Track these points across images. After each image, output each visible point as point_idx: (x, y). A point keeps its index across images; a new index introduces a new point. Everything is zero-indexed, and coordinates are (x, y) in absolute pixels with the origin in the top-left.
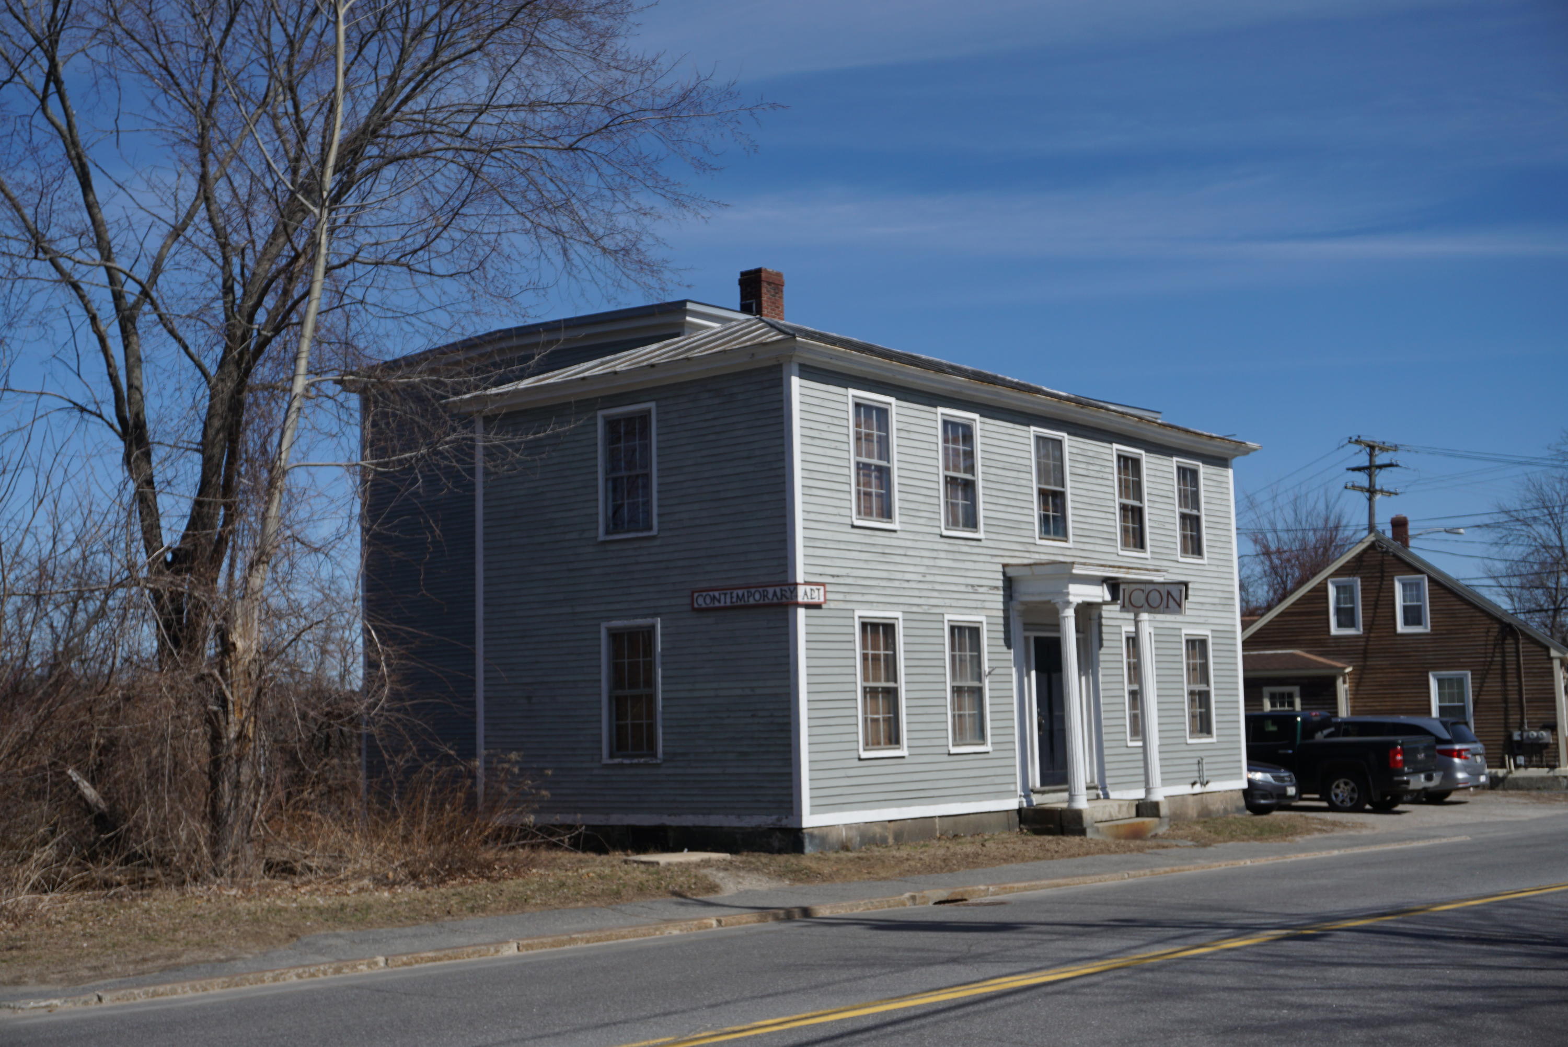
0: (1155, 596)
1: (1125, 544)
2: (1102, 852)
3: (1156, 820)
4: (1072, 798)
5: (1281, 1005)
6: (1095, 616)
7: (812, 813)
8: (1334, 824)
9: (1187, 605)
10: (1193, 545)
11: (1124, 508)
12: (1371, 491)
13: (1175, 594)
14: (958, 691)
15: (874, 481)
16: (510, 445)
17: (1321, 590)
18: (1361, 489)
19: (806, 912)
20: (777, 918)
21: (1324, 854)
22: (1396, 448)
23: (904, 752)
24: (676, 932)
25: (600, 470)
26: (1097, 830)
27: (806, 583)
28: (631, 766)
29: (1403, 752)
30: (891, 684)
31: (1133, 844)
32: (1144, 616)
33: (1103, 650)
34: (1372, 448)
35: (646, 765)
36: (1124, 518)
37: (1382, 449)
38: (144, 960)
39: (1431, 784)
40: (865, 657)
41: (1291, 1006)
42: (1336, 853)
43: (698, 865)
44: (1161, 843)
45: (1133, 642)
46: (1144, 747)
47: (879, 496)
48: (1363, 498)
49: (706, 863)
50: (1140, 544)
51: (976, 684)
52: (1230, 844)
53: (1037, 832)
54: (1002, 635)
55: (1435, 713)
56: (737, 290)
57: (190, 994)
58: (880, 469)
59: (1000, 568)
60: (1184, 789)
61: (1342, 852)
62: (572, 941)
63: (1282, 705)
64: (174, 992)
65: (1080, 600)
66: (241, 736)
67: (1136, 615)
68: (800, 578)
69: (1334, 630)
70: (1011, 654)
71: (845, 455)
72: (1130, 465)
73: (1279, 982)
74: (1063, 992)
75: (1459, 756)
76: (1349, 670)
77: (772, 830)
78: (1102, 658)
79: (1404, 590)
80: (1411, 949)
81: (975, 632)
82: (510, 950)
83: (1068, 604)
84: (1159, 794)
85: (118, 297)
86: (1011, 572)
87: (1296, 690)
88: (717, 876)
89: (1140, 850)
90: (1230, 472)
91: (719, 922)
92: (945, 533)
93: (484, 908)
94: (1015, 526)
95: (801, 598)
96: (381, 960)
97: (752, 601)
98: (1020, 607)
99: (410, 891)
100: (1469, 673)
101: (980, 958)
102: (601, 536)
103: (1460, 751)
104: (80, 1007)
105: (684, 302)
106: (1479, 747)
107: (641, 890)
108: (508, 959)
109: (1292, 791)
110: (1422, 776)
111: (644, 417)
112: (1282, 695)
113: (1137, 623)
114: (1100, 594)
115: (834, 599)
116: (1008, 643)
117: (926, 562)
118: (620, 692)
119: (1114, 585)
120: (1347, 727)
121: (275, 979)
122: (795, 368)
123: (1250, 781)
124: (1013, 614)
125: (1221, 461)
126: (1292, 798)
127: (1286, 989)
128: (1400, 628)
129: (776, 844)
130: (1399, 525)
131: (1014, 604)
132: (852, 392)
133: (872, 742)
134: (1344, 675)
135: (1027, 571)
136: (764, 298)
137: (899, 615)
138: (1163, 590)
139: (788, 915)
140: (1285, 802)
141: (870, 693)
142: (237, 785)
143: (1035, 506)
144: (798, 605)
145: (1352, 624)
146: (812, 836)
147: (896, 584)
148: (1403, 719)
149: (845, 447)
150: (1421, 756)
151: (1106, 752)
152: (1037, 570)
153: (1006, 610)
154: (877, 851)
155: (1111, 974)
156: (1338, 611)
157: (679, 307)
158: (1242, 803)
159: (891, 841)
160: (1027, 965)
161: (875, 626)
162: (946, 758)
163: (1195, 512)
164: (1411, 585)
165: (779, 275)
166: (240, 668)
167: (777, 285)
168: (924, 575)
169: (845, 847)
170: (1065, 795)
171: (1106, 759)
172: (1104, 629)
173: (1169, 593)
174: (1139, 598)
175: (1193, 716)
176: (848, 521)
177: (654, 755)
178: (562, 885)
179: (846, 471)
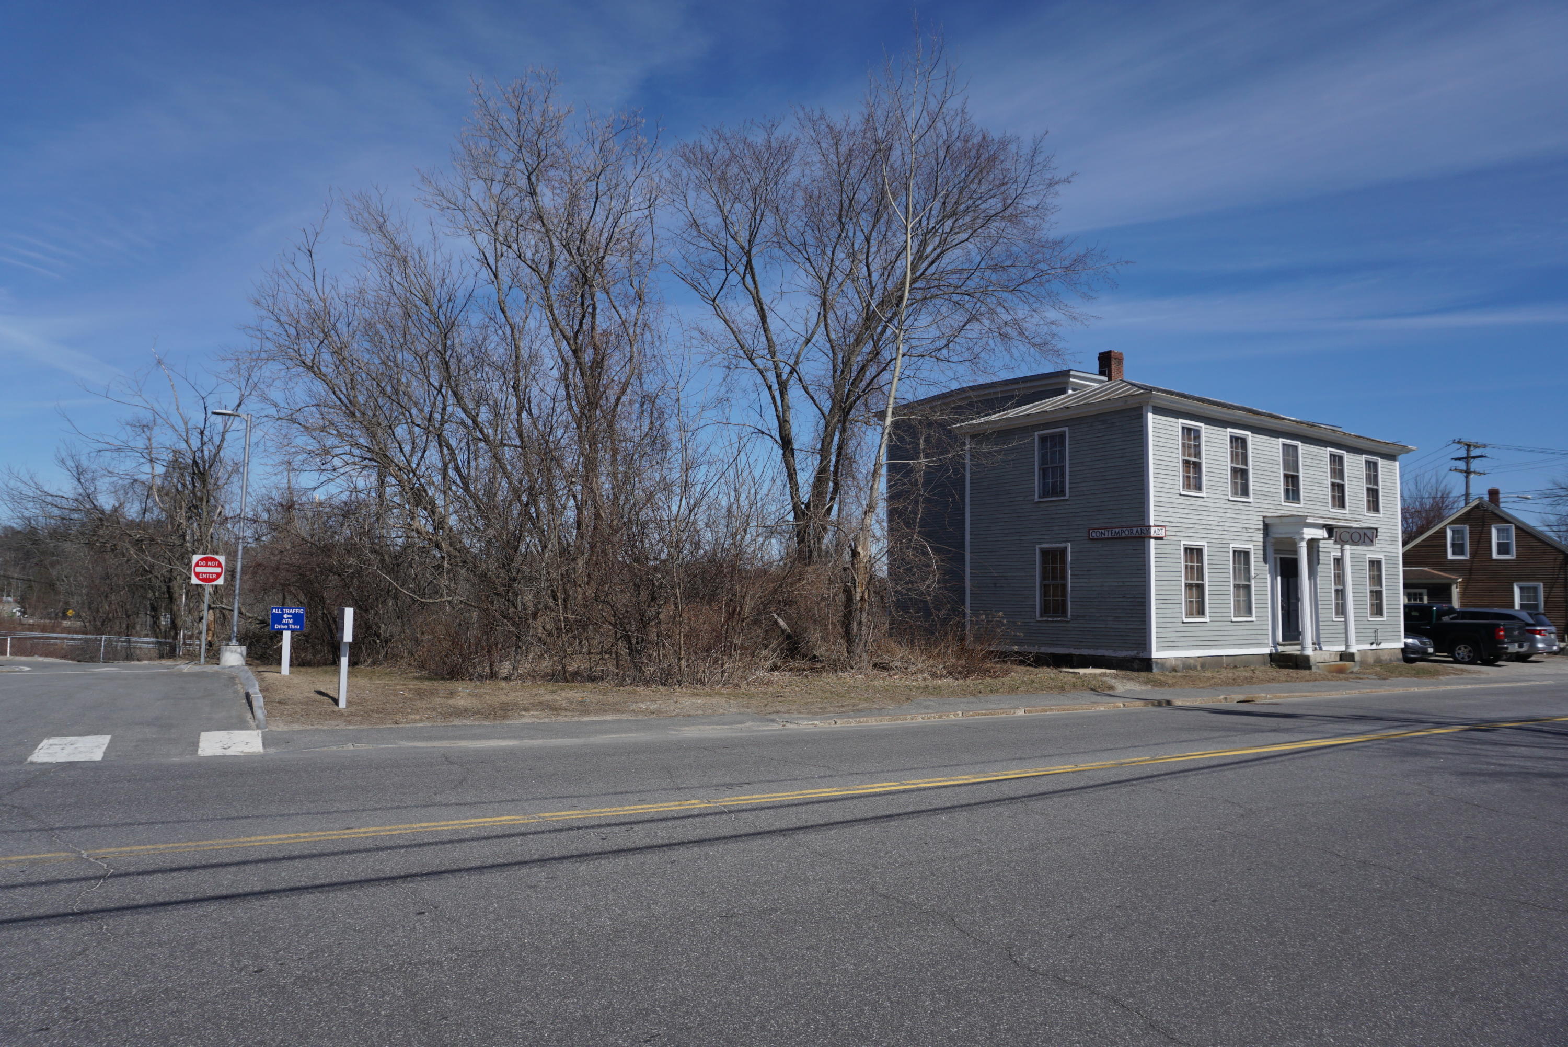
0: (1356, 537)
1: (1334, 505)
2: (1324, 679)
3: (1352, 663)
4: (1303, 648)
5: (1489, 763)
6: (1315, 546)
7: (1157, 651)
8: (1462, 670)
9: (1376, 541)
10: (1374, 505)
11: (1333, 484)
12: (1468, 472)
13: (1369, 534)
14: (1237, 586)
15: (1192, 470)
16: (996, 452)
17: (1442, 532)
18: (1461, 471)
19: (1169, 703)
20: (1153, 705)
21: (1462, 687)
22: (1485, 446)
23: (1207, 619)
24: (1102, 709)
25: (1036, 464)
26: (1318, 668)
27: (1155, 526)
28: (1053, 621)
29: (1505, 630)
30: (1200, 582)
31: (1341, 676)
32: (1347, 547)
33: (1320, 566)
34: (1469, 446)
35: (1062, 622)
36: (1333, 490)
37: (1476, 447)
38: (843, 706)
39: (1522, 650)
40: (1186, 567)
41: (1495, 764)
42: (1469, 687)
43: (1100, 675)
44: (1358, 677)
45: (1339, 562)
46: (1346, 622)
47: (1195, 478)
48: (1461, 477)
49: (1104, 675)
50: (1342, 505)
51: (1247, 583)
52: (1400, 679)
53: (1281, 667)
54: (1262, 556)
55: (1517, 607)
56: (1097, 363)
57: (875, 723)
58: (1194, 463)
59: (1261, 518)
60: (1367, 647)
61: (1473, 686)
62: (1051, 710)
63: (1415, 600)
64: (867, 722)
65: (1310, 537)
66: (862, 599)
67: (1342, 546)
68: (1152, 523)
69: (1450, 556)
70: (1267, 567)
71: (1176, 456)
72: (1337, 461)
73: (1478, 752)
74: (1353, 749)
75: (1540, 634)
76: (1460, 580)
77: (1133, 659)
78: (1319, 570)
79: (1498, 533)
80: (1553, 740)
81: (1246, 554)
82: (1021, 713)
83: (1303, 539)
84: (1354, 649)
85: (778, 376)
86: (1267, 521)
87: (1425, 591)
88: (1113, 682)
89: (1347, 679)
90: (1397, 463)
91: (1124, 705)
92: (1231, 499)
93: (997, 691)
94: (1270, 495)
95: (1152, 534)
96: (960, 713)
97: (1123, 535)
98: (1273, 541)
99: (949, 681)
100: (1542, 584)
101: (1287, 730)
102: (1036, 499)
103: (1540, 631)
104: (827, 725)
105: (1069, 371)
106: (1553, 629)
107: (1074, 686)
108: (1020, 717)
109: (1431, 650)
110: (1516, 645)
111: (1062, 435)
112: (1415, 594)
113: (1342, 551)
114: (1322, 533)
115: (1170, 535)
116: (1265, 561)
117: (1220, 515)
118: (1047, 582)
119: (1330, 529)
120: (1462, 614)
121: (912, 719)
122: (1150, 408)
123: (1406, 644)
124: (1268, 545)
125: (1392, 457)
126: (1431, 654)
127: (1486, 756)
128: (1495, 555)
129: (1136, 666)
130: (1494, 494)
131: (1269, 539)
132: (1181, 421)
133: (1189, 614)
134: (1456, 583)
135: (1278, 520)
136: (1113, 367)
137: (1205, 544)
138: (1362, 532)
139: (1159, 704)
140: (1425, 657)
141: (1189, 586)
142: (860, 623)
143: (1282, 483)
144: (1151, 538)
145: (1462, 553)
146: (1157, 663)
147: (1204, 527)
148: (1496, 610)
149: (1176, 451)
150: (1516, 633)
151: (1321, 623)
152: (1284, 520)
153: (1264, 542)
154: (1192, 673)
155: (1376, 742)
156: (1453, 545)
157: (1066, 374)
158: (1401, 656)
159: (1199, 668)
160: (1320, 735)
161: (1192, 550)
162: (1230, 624)
163: (1375, 487)
164: (1503, 530)
165: (1121, 354)
166: (862, 565)
167: (1120, 360)
168: (1219, 522)
169: (1174, 670)
170: (1299, 647)
171: (1321, 628)
172: (1321, 554)
173: (1365, 534)
174: (1346, 536)
175: (1372, 605)
176: (1178, 492)
177: (1066, 617)
178: (1033, 682)
179: (1177, 464)
